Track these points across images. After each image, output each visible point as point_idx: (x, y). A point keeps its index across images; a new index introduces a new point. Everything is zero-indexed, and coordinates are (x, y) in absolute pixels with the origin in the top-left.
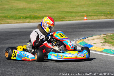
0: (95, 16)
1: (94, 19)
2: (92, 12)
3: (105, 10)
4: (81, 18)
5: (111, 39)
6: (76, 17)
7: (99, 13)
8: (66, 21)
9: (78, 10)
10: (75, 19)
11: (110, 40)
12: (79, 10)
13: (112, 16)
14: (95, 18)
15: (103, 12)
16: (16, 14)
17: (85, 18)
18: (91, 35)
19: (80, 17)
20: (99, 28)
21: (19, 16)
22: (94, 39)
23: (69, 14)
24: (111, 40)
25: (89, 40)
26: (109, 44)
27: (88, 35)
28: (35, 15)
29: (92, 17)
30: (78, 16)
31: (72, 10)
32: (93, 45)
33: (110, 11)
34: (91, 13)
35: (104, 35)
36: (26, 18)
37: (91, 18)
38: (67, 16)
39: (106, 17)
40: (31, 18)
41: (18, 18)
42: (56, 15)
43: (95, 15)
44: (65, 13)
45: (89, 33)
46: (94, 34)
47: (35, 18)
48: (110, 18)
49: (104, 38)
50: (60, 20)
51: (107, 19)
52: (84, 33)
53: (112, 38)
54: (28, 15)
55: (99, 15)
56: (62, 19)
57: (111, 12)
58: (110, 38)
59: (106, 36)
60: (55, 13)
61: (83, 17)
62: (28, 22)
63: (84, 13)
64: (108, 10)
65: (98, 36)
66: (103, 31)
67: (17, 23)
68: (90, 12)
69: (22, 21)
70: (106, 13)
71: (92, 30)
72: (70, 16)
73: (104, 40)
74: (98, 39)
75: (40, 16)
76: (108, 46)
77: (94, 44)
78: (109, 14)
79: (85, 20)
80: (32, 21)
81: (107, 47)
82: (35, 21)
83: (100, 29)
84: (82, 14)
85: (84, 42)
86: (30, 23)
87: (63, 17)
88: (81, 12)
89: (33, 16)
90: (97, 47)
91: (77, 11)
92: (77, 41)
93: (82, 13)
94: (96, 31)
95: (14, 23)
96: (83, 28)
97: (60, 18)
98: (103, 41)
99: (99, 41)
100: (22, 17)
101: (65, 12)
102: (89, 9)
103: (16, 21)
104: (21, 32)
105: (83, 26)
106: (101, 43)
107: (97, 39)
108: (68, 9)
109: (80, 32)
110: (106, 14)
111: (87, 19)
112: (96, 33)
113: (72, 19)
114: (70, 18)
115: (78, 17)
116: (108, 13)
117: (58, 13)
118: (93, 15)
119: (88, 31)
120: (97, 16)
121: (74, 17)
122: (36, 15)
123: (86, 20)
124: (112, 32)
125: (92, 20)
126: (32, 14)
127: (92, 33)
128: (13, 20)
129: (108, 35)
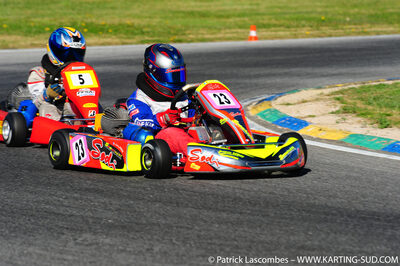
0: (282, 28)
1: (281, 38)
2: (270, 14)
3: (310, 10)
4: (237, 32)
5: (361, 101)
6: (220, 29)
7: (292, 19)
8: (192, 41)
9: (223, 8)
10: (219, 36)
11: (358, 105)
12: (227, 8)
13: (336, 27)
14: (281, 33)
15: (306, 16)
16: (29, 18)
17: (253, 33)
18: (288, 87)
20: (306, 66)
21: (37, 25)
22: (304, 102)
23: (198, 21)
24: (363, 106)
25: (288, 104)
26: (359, 119)
27: (279, 88)
28: (89, 21)
30: (230, 28)
31: (203, 7)
32: (307, 120)
33: (326, 13)
34: (265, 17)
37: (269, 33)
38: (193, 27)
39: (316, 32)
41: (34, 30)
42: (155, 21)
43: (280, 26)
44: (183, 17)
45: (278, 80)
46: (298, 84)
48: (330, 36)
49: (338, 99)
50: (172, 39)
51: (320, 37)
52: (261, 81)
56: (176, 34)
57: (330, 16)
58: (359, 99)
59: (341, 92)
60: (150, 17)
63: (246, 19)
64: (319, 10)
65: (311, 93)
66: (323, 76)
67: (33, 46)
68: (264, 14)
70: (314, 19)
71: (286, 73)
72: (204, 27)
73: (339, 106)
74: (317, 100)
75: (104, 25)
76: (359, 126)
77: (310, 116)
78: (323, 21)
81: (354, 126)
83: (309, 70)
84: (238, 19)
85: (276, 110)
87: (181, 30)
88: (234, 16)
89: (84, 24)
90: (323, 127)
92: (249, 108)
93: (239, 16)
94: (299, 75)
95: (26, 47)
96: (257, 65)
97: (169, 33)
98: (337, 109)
100: (47, 29)
101: (183, 12)
103: (30, 40)
106: (333, 113)
107: (312, 101)
109: (250, 77)
110: (319, 23)
111: (259, 36)
112: (301, 82)
113: (209, 36)
114: (204, 32)
115: (228, 31)
116: (323, 18)
118: (275, 26)
120: (288, 27)
121: (216, 28)
122: (92, 23)
123: (256, 38)
125: (273, 38)
126: (79, 17)
127: (286, 80)
128: (19, 37)
129: (346, 88)
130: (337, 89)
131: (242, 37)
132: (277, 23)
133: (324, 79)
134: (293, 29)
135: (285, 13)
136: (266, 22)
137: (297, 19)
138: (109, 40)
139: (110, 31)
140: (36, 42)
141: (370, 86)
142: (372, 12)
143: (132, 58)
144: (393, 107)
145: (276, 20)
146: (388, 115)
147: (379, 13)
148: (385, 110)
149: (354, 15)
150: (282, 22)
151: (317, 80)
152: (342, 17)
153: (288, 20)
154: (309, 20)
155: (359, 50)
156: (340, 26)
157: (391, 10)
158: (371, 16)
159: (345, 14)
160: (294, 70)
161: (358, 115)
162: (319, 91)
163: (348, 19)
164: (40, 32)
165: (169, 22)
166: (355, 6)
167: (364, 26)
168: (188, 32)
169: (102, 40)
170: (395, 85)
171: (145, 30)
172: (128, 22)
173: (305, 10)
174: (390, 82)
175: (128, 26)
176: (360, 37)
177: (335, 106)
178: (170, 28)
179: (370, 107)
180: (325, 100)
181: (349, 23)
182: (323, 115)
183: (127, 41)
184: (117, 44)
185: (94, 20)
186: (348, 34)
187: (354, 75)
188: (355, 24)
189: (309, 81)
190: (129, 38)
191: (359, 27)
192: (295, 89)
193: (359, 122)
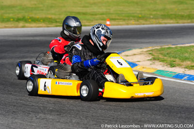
1: (121, 25)
3: (134, 12)
6: (92, 21)
11: (160, 57)
12: (95, 10)
13: (146, 20)
14: (121, 23)
15: (132, 15)
16: (3, 14)
17: (108, 23)
18: (126, 48)
22: (134, 55)
24: (162, 57)
25: (127, 56)
27: (122, 48)
28: (31, 16)
30: (97, 20)
32: (137, 63)
33: (141, 14)
36: (18, 20)
37: (115, 23)
39: (137, 23)
43: (121, 19)
47: (32, 21)
48: (144, 24)
49: (150, 54)
51: (139, 25)
53: (161, 54)
54: (20, 16)
57: (143, 15)
59: (152, 50)
60: (60, 15)
62: (23, 27)
63: (104, 16)
64: (138, 12)
66: (142, 43)
67: (6, 27)
69: (13, 25)
70: (136, 16)
74: (141, 54)
75: (38, 18)
76: (161, 66)
77: (138, 61)
80: (27, 25)
81: (159, 66)
83: (135, 40)
89: (28, 18)
90: (145, 66)
93: (101, 14)
94: (131, 42)
98: (150, 58)
100: (12, 19)
102: (109, 9)
103: (4, 25)
106: (149, 60)
108: (79, 8)
110: (138, 18)
112: (132, 45)
113: (87, 24)
115: (96, 21)
116: (140, 16)
118: (118, 19)
120: (124, 20)
121: (90, 20)
122: (33, 17)
123: (110, 25)
124: (155, 45)
125: (117, 25)
126: (26, 14)
129: (153, 48)
130: (149, 49)
132: (119, 18)
134: (126, 21)
136: (114, 17)
137: (128, 16)
138: (41, 25)
139: (41, 21)
140: (7, 26)
141: (165, 48)
142: (163, 13)
143: (53, 33)
144: (176, 58)
145: (119, 16)
146: (174, 61)
148: (172, 59)
149: (154, 15)
150: (121, 17)
151: (139, 45)
152: (149, 16)
154: (134, 17)
155: (158, 31)
156: (148, 20)
157: (171, 13)
158: (162, 15)
159: (150, 14)
161: (160, 61)
162: (141, 50)
163: (152, 17)
164: (8, 21)
166: (154, 10)
167: (159, 20)
169: (38, 25)
170: (176, 48)
171: (58, 20)
172: (49, 16)
173: (131, 12)
174: (174, 46)
175: (50, 19)
176: (157, 25)
177: (149, 57)
179: (165, 58)
180: (144, 54)
181: (152, 18)
182: (144, 61)
183: (49, 26)
184: (45, 27)
186: (152, 24)
187: (156, 43)
188: (155, 19)
189: (136, 45)
190: (50, 24)
191: (157, 20)
192: (130, 49)
193: (161, 64)
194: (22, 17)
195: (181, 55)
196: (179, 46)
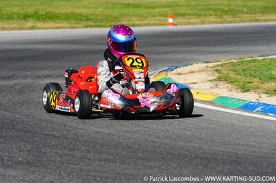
0: (194, 17)
1: (192, 24)
3: (218, 2)
4: (159, 20)
5: (233, 72)
6: (147, 17)
7: (203, 10)
10: (145, 22)
11: (230, 75)
13: (234, 16)
14: (193, 21)
15: (214, 7)
16: (3, 7)
17: (171, 20)
18: (185, 61)
19: (158, 16)
20: (205, 45)
21: (9, 13)
23: (131, 11)
24: (234, 76)
25: (180, 74)
26: (229, 85)
27: (178, 62)
28: (48, 10)
29: (187, 17)
30: (154, 16)
32: (190, 86)
33: (229, 5)
34: (183, 8)
35: (216, 64)
36: (26, 17)
37: (184, 20)
38: (127, 15)
39: (219, 20)
40: (38, 17)
41: (6, 16)
42: (99, 11)
43: (193, 15)
44: (121, 8)
45: (180, 56)
46: (193, 59)
47: (48, 18)
48: (230, 22)
49: (217, 70)
50: (109, 24)
51: (221, 23)
52: (167, 56)
53: (235, 71)
54: (30, 10)
55: (204, 13)
56: (112, 21)
57: (232, 7)
58: (232, 70)
59: (221, 65)
60: (95, 8)
61: (163, 18)
62: (32, 28)
65: (202, 66)
66: (214, 53)
68: (182, 6)
69: (15, 25)
71: (187, 51)
72: (134, 16)
73: (217, 75)
74: (202, 71)
75: (59, 14)
78: (226, 11)
79: (169, 24)
80: (40, 24)
82: (47, 25)
86: (36, 31)
87: (117, 18)
88: (159, 6)
89: (44, 13)
90: (200, 91)
91: (150, 3)
92: (151, 76)
94: (196, 53)
96: (166, 45)
97: (108, 20)
98: (214, 78)
99: (204, 76)
100: (15, 16)
104: (13, 51)
105: (164, 39)
106: (211, 81)
107: (198, 72)
109: (159, 53)
110: (221, 12)
111: (175, 22)
112: (196, 57)
113: (137, 23)
114: (134, 19)
115: (152, 18)
116: (226, 9)
117: (104, 8)
118: (189, 15)
119: (178, 52)
120: (199, 16)
121: (144, 17)
122: (51, 12)
123: (173, 24)
124: (235, 56)
125: (186, 24)
126: (42, 7)
127: (187, 56)
130: (219, 63)
131: (163, 23)
132: (189, 11)
133: (214, 55)
134: (202, 17)
135: (199, 5)
136: (182, 12)
137: (206, 10)
138: (62, 25)
140: (6, 26)
142: (264, 4)
144: (255, 77)
145: (191, 10)
146: (251, 83)
147: (270, 5)
148: (249, 79)
149: (250, 7)
150: (195, 11)
151: (208, 56)
152: (241, 8)
153: (200, 10)
154: (215, 10)
155: (248, 33)
156: (238, 16)
158: (264, 7)
159: (244, 6)
160: (194, 48)
162: (206, 65)
163: (245, 10)
164: (10, 19)
165: (109, 12)
167: (257, 15)
168: (122, 19)
170: (263, 60)
171: (89, 17)
174: (260, 58)
175: (78, 14)
176: (252, 24)
177: (214, 75)
178: (109, 16)
179: (239, 77)
180: (208, 71)
181: (246, 13)
182: (203, 82)
183: (75, 26)
184: (67, 28)
185: (52, 9)
186: (244, 22)
187: (237, 52)
188: (250, 14)
189: (203, 57)
190: (76, 23)
191: (253, 16)
192: (187, 63)
193: (228, 88)
194: (33, 13)
195: (265, 73)
196: (270, 57)
